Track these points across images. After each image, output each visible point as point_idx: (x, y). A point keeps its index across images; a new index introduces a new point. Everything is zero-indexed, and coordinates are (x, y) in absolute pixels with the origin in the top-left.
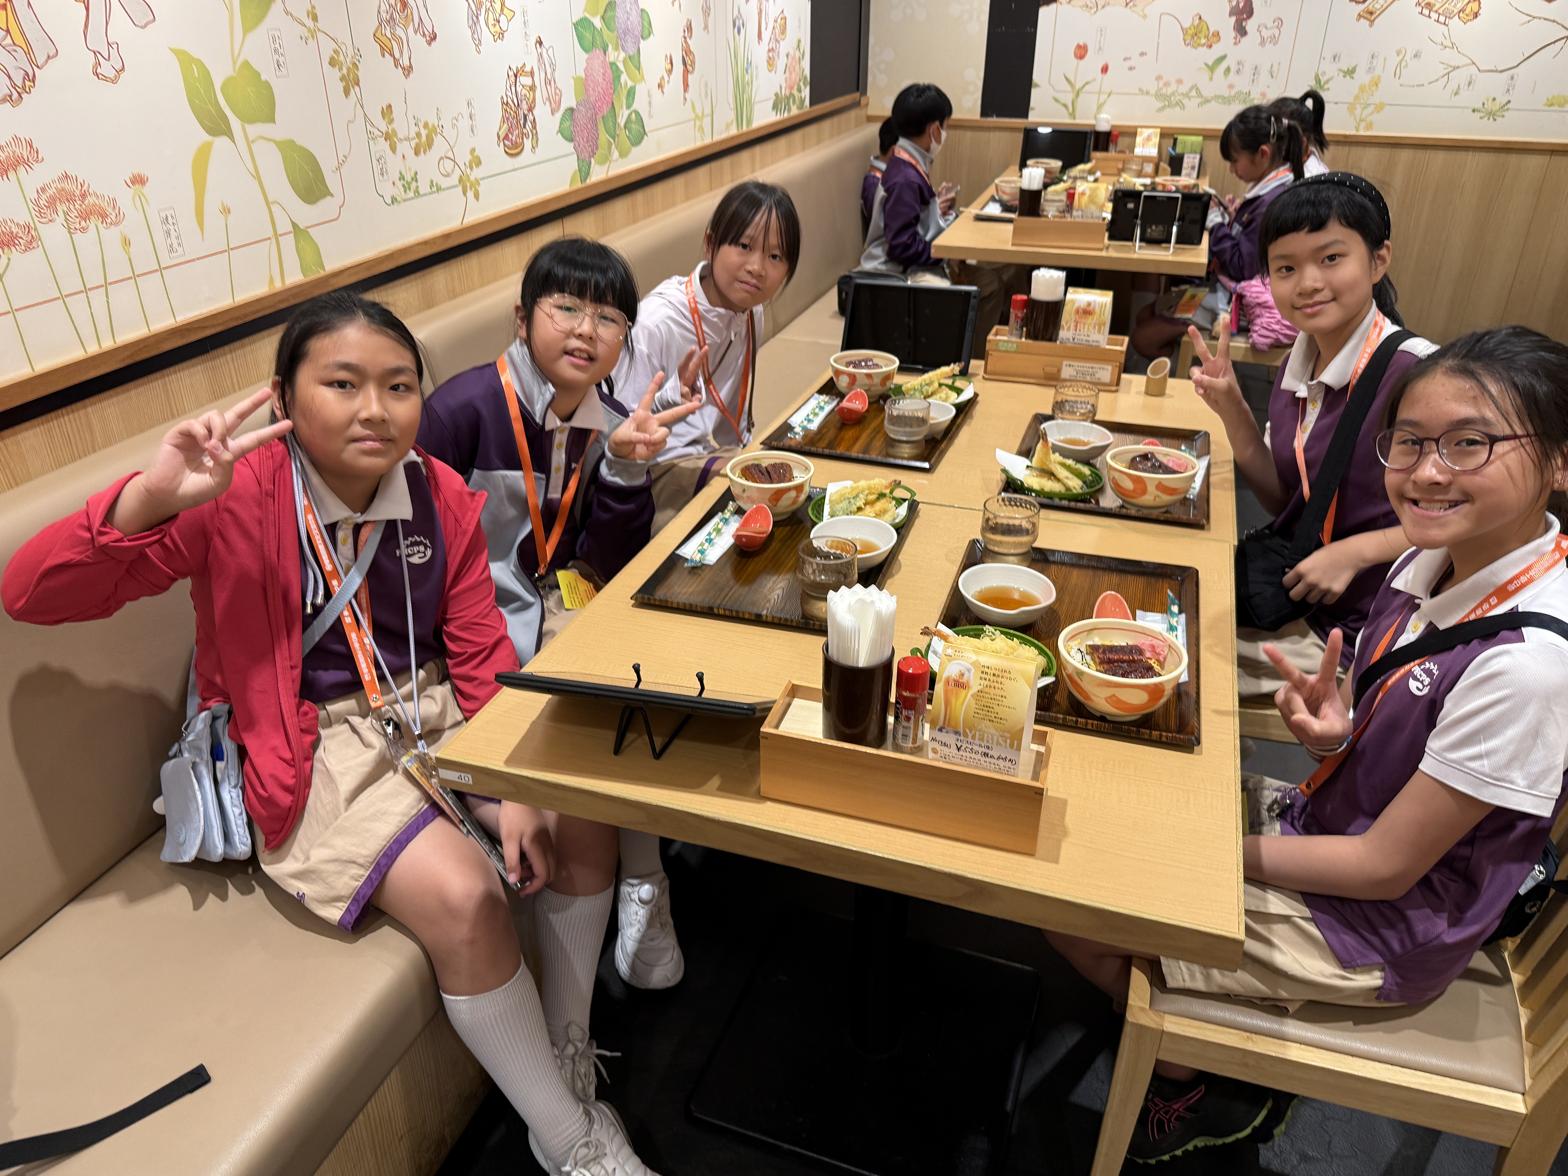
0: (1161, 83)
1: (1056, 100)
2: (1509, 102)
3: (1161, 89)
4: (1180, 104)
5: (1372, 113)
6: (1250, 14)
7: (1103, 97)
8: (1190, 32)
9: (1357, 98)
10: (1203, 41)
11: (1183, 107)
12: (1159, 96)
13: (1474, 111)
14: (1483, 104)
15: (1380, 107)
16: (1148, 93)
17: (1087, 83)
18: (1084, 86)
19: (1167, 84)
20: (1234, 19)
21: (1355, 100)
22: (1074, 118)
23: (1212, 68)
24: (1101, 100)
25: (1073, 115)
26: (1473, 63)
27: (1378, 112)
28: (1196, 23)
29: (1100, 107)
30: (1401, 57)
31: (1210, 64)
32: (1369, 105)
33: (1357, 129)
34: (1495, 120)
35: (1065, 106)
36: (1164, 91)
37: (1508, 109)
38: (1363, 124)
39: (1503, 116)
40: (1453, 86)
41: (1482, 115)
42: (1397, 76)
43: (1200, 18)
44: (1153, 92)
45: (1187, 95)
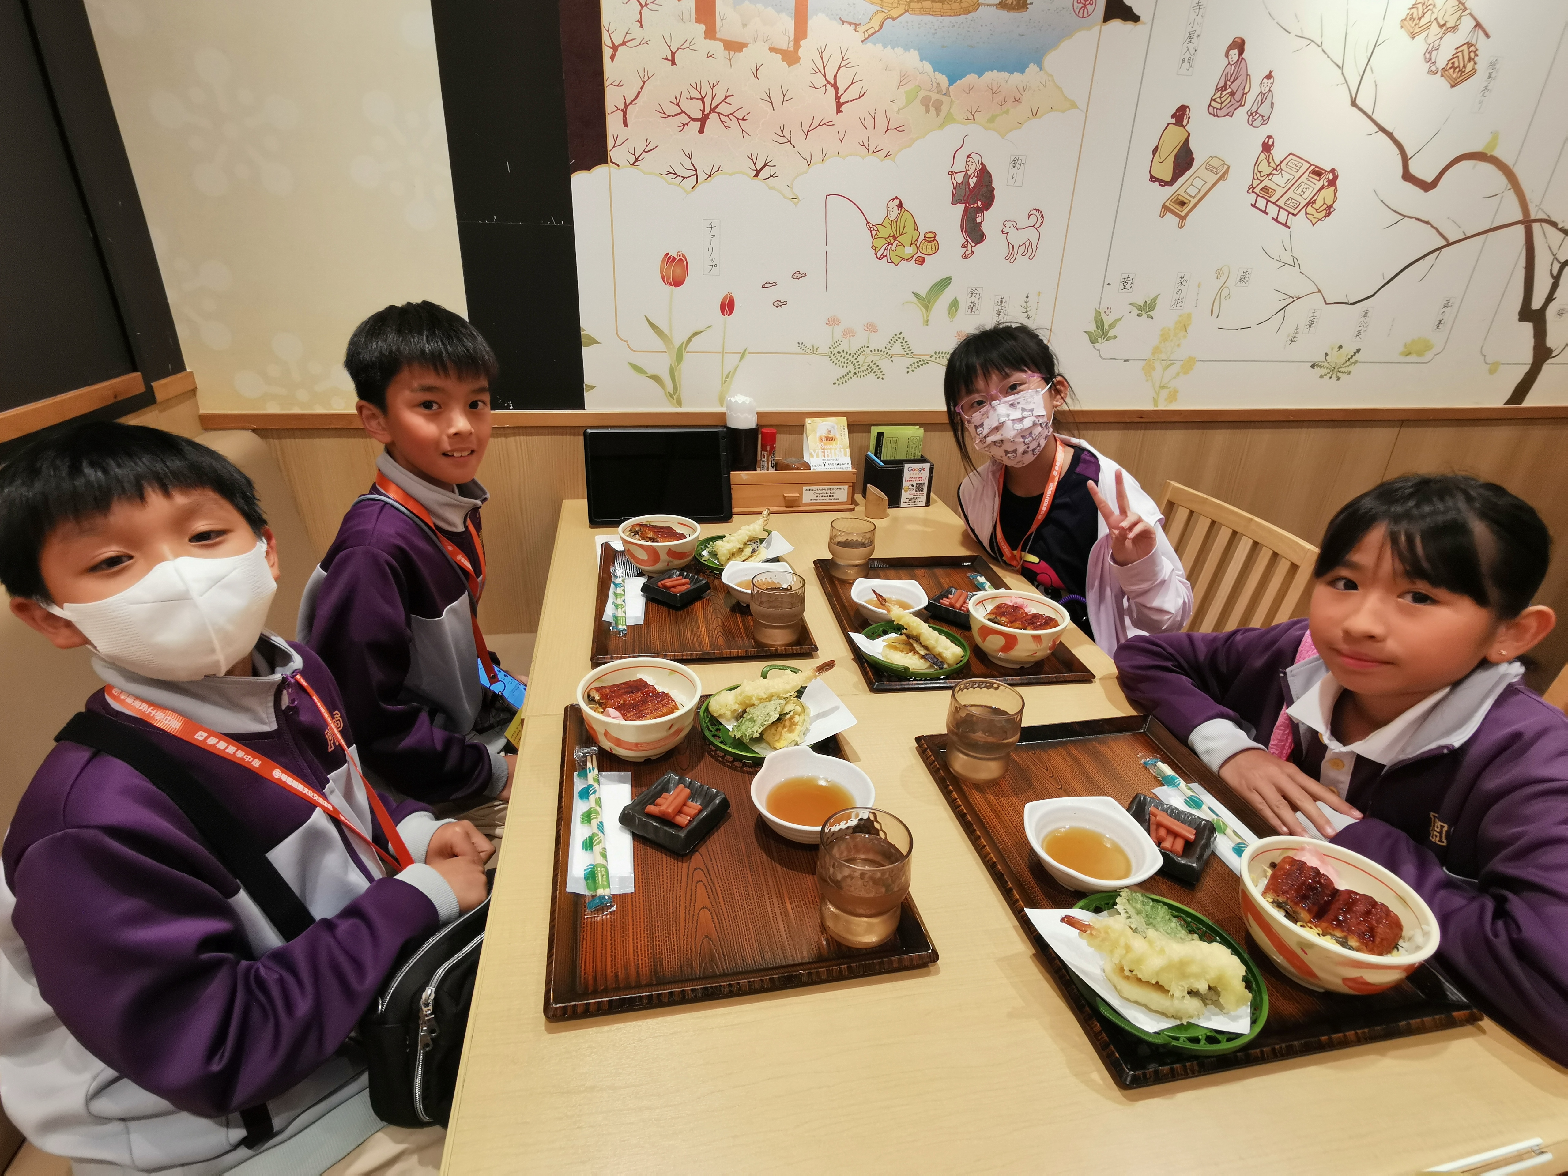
0: (838, 330)
1: (637, 369)
2: (1358, 351)
3: (839, 342)
4: (874, 369)
5: (1178, 374)
6: (988, 200)
7: (731, 361)
8: (885, 232)
9: (1156, 350)
10: (909, 251)
11: (881, 376)
12: (836, 355)
13: (1313, 366)
14: (1326, 355)
15: (1188, 365)
16: (814, 351)
17: (696, 334)
18: (690, 340)
19: (848, 333)
20: (961, 208)
21: (1153, 354)
22: (679, 403)
23: (926, 301)
24: (728, 368)
25: (674, 395)
26: (1319, 291)
27: (1186, 373)
28: (893, 216)
29: (727, 378)
30: (1223, 279)
31: (923, 294)
32: (1173, 361)
33: (1155, 402)
34: (1338, 379)
35: (656, 378)
36: (844, 346)
37: (1356, 362)
38: (1164, 393)
39: (1349, 373)
40: (1288, 329)
41: (1323, 371)
42: (1215, 313)
43: (900, 205)
44: (824, 349)
45: (884, 352)
